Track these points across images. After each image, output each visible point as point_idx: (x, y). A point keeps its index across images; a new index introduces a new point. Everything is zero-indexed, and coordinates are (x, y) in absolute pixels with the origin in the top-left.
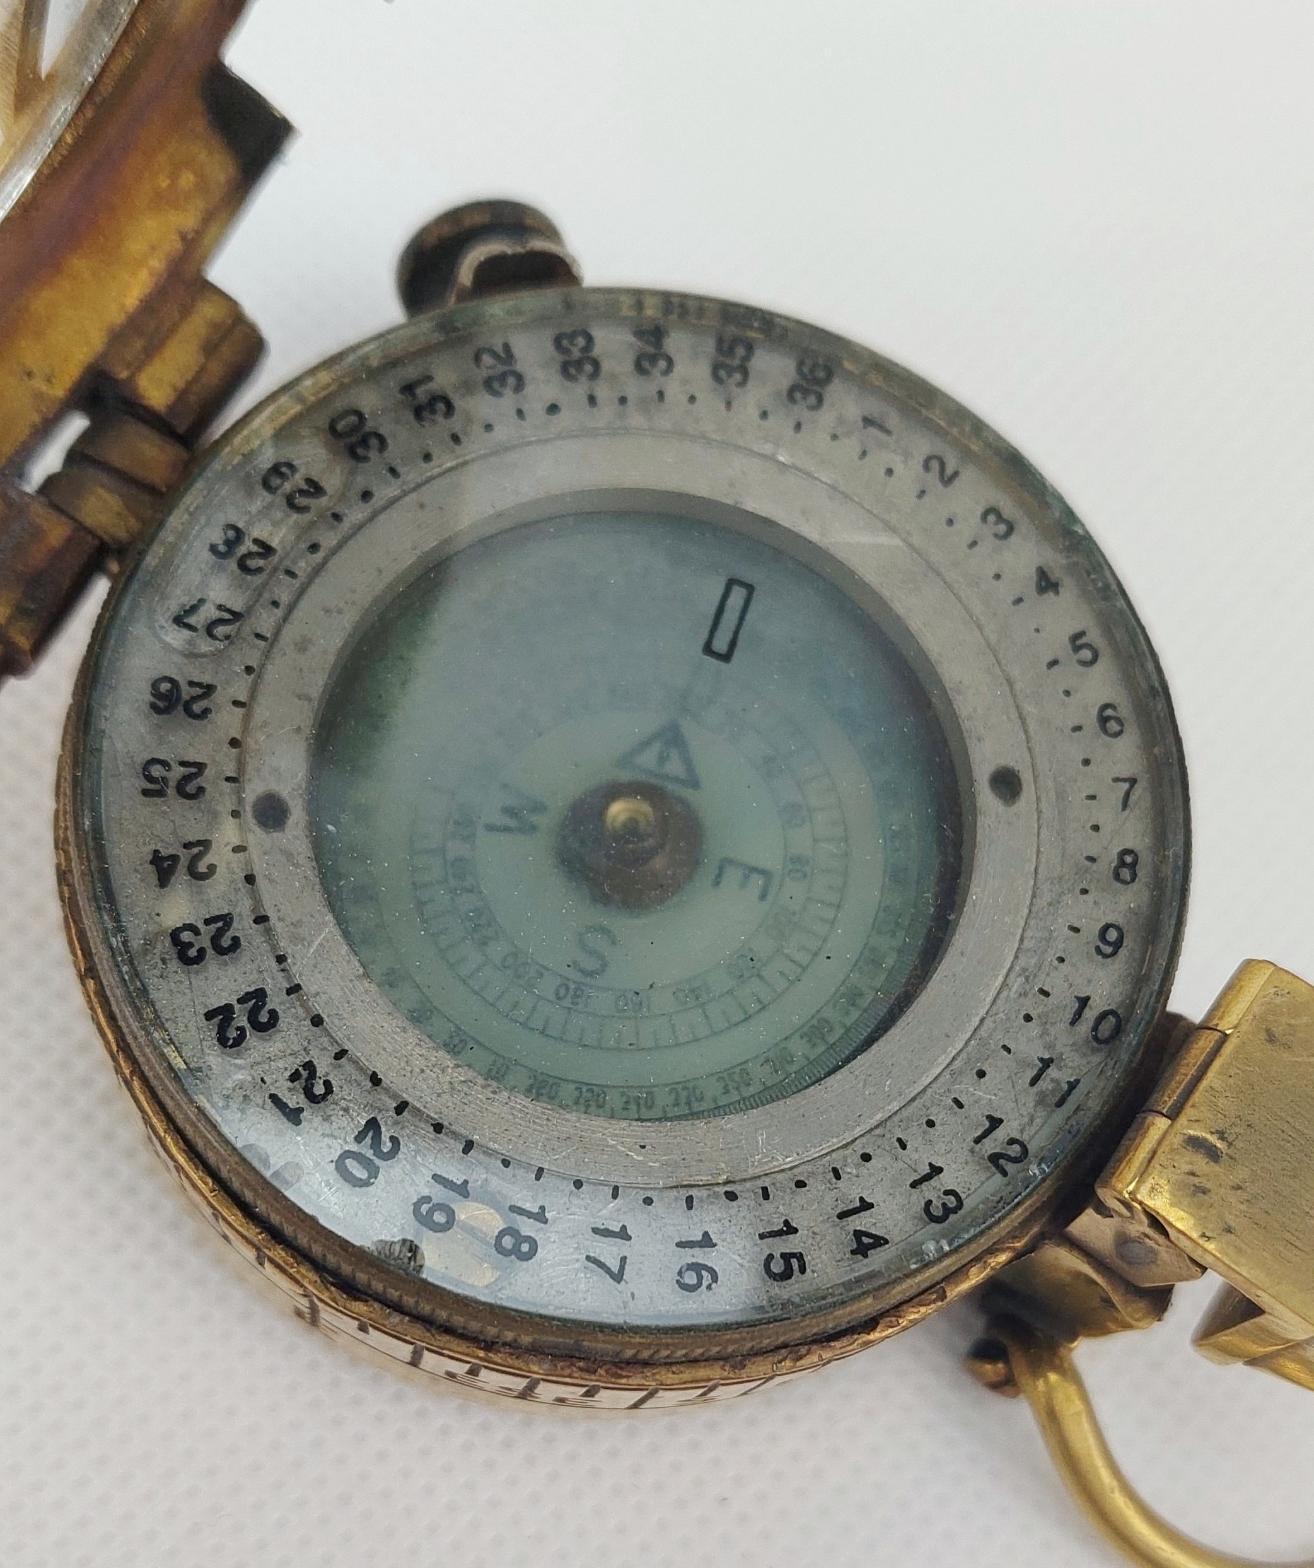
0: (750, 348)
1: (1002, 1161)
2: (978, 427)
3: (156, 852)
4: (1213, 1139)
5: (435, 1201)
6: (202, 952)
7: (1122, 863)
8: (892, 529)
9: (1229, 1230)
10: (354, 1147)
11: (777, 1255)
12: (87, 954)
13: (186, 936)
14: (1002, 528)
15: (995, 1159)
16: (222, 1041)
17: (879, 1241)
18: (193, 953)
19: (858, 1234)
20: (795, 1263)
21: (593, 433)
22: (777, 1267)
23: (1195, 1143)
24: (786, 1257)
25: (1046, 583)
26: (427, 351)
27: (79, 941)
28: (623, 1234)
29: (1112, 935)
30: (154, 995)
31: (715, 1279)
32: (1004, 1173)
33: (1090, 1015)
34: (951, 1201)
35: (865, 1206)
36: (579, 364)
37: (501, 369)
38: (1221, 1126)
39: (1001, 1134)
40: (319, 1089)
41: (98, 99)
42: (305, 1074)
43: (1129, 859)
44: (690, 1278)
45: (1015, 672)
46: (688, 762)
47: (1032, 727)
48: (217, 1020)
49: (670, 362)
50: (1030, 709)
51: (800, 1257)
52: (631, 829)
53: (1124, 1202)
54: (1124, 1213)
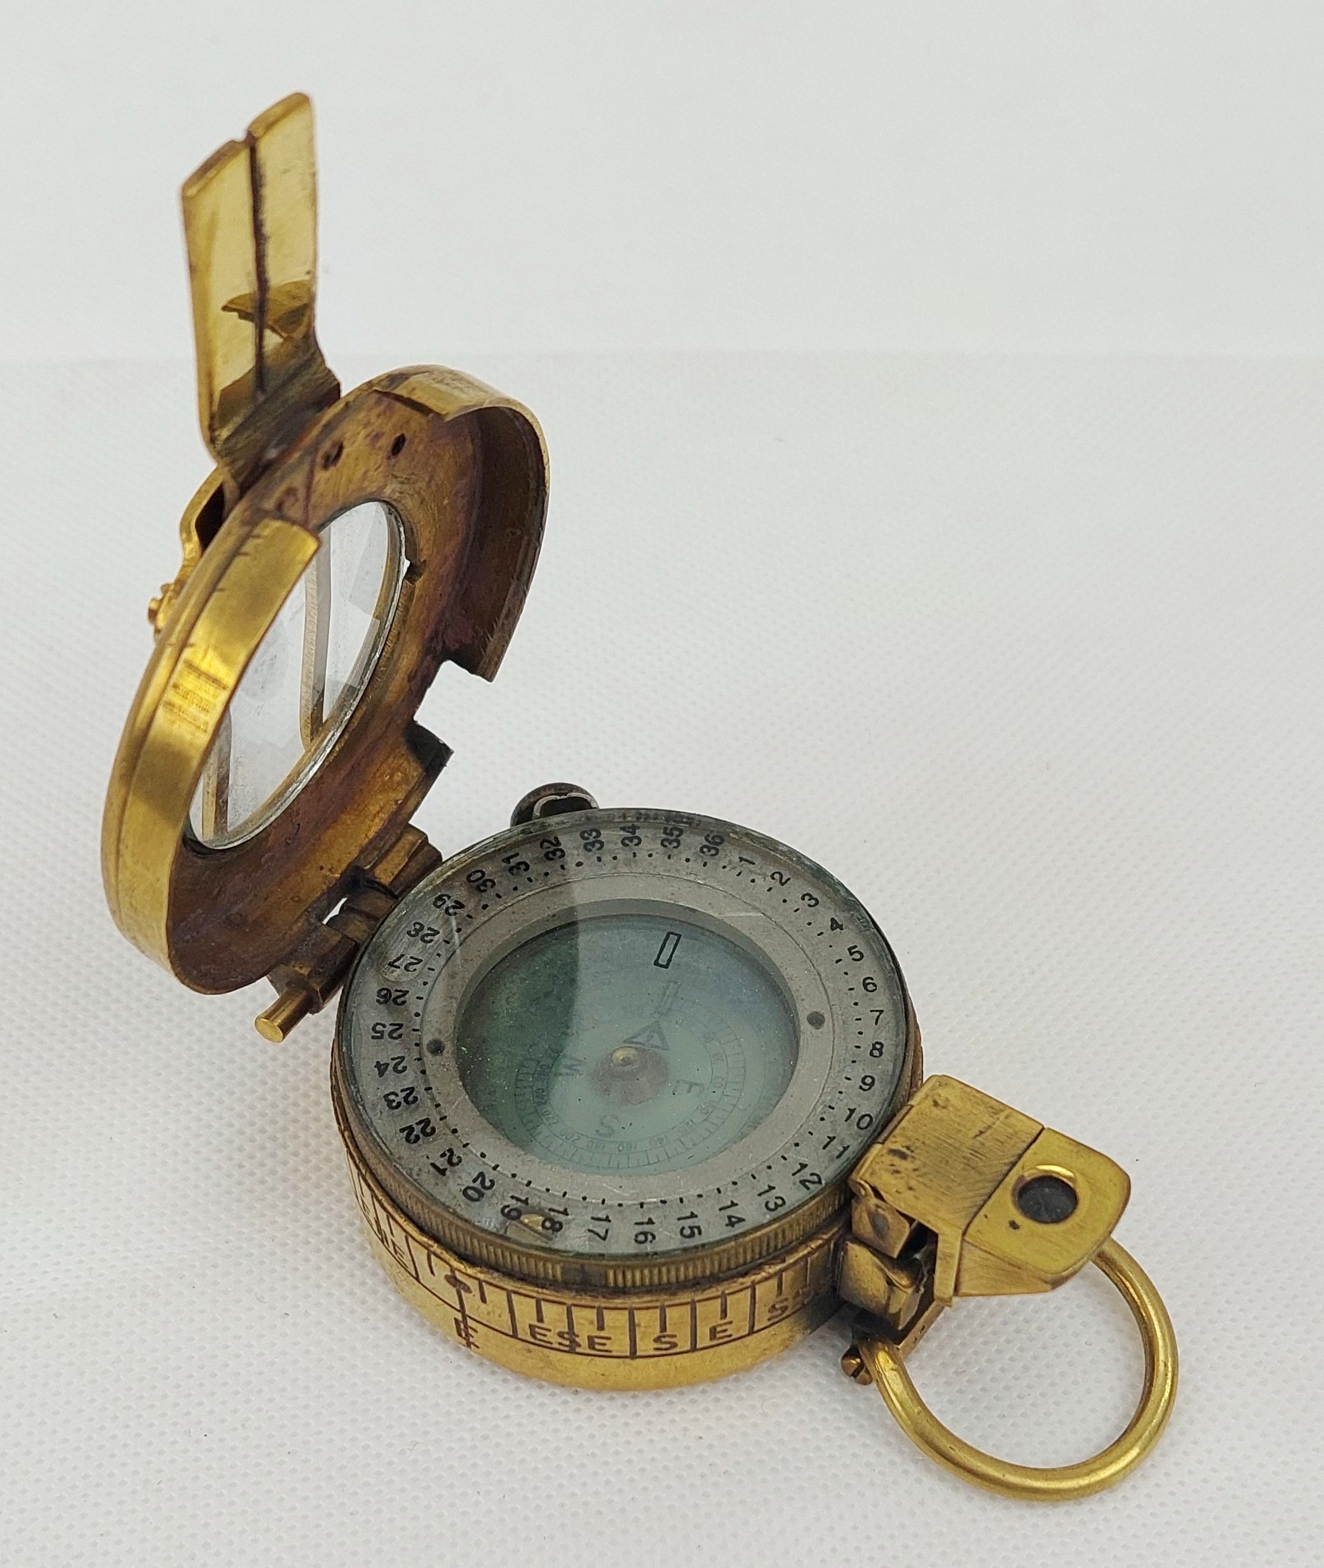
0: (681, 832)
1: (807, 1183)
2: (800, 858)
3: (378, 1062)
4: (904, 1150)
5: (511, 1207)
6: (399, 1104)
7: (874, 1048)
8: (755, 908)
9: (911, 1189)
10: (472, 1185)
11: (686, 1227)
12: (346, 1120)
13: (392, 1097)
14: (813, 902)
15: (803, 1182)
16: (408, 1139)
17: (741, 1220)
18: (394, 1104)
19: (730, 1217)
20: (696, 1231)
21: (602, 876)
22: (687, 1232)
23: (893, 1152)
24: (691, 1228)
25: (835, 925)
26: (517, 844)
27: (337, 1100)
28: (607, 1219)
29: (869, 1081)
30: (374, 1124)
31: (654, 1237)
32: (808, 1188)
33: (855, 1117)
34: (779, 1202)
35: (733, 1204)
36: (593, 844)
37: (552, 848)
38: (908, 1143)
39: (807, 1171)
40: (455, 1160)
41: (350, 730)
42: (448, 1154)
43: (878, 1046)
44: (641, 1238)
45: (821, 970)
46: (663, 1039)
47: (830, 992)
48: (406, 1132)
49: (640, 840)
50: (827, 984)
51: (698, 1228)
52: (626, 1062)
53: (860, 1184)
54: (863, 1192)
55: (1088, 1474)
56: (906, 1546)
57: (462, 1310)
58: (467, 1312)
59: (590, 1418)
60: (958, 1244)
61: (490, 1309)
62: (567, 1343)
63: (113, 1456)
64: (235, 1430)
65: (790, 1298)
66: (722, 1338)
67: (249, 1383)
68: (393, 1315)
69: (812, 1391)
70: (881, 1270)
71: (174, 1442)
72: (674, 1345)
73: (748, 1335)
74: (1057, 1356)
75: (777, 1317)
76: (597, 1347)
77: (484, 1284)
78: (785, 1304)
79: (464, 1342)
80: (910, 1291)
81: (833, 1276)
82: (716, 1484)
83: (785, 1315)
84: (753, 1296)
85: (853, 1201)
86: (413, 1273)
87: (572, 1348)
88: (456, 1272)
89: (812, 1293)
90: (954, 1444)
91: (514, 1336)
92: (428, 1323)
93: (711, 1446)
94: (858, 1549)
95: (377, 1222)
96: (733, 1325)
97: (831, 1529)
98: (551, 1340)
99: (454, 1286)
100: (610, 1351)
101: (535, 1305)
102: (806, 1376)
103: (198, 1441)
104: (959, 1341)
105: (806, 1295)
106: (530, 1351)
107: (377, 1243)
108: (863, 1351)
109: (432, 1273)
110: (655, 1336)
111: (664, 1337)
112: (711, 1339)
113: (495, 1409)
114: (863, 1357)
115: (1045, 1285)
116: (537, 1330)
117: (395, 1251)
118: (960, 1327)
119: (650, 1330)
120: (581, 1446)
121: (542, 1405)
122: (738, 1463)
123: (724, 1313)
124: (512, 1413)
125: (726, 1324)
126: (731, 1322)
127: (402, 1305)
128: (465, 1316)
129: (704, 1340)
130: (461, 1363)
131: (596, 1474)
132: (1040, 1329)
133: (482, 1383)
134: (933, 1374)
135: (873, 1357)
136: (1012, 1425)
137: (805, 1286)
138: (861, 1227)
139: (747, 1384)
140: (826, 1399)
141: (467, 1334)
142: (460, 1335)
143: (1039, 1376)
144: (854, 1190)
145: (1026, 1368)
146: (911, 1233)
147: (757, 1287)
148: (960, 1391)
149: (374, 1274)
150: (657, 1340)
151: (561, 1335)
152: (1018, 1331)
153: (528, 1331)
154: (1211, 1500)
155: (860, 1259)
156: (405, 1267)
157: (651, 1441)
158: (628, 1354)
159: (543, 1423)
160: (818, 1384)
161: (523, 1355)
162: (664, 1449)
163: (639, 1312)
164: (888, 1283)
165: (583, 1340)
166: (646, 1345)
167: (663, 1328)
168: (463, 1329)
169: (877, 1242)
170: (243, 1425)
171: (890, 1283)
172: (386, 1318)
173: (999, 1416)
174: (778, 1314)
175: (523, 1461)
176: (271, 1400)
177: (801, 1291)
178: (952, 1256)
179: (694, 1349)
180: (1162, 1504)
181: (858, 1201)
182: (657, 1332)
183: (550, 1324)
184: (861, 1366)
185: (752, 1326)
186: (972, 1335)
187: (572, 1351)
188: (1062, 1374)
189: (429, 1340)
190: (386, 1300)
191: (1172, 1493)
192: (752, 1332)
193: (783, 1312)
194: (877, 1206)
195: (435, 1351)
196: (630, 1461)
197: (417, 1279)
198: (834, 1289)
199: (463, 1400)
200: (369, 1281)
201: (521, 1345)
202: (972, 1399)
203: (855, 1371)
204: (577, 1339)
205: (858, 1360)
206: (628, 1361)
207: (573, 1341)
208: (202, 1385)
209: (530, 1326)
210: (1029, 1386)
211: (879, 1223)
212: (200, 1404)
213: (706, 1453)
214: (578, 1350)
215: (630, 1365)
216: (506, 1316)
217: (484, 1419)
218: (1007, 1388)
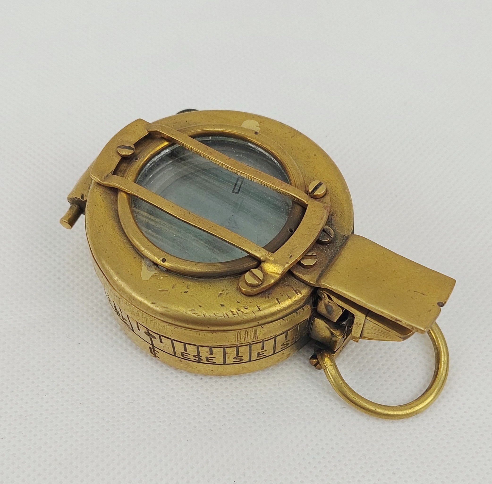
53: (322, 293)
54: (323, 296)
55: (410, 408)
56: (337, 444)
57: (152, 344)
58: (154, 345)
59: (207, 390)
60: (364, 320)
61: (164, 345)
62: (197, 359)
63: (6, 404)
64: (58, 393)
65: (290, 340)
66: (262, 356)
67: (64, 373)
68: (124, 345)
69: (300, 378)
70: (328, 328)
71: (32, 399)
72: (242, 360)
73: (273, 354)
74: (402, 364)
75: (284, 347)
76: (210, 361)
77: (161, 336)
78: (288, 342)
79: (153, 355)
80: (340, 337)
81: (308, 330)
82: (259, 418)
83: (288, 346)
84: (275, 341)
85: (319, 299)
86: (131, 328)
87: (199, 360)
88: (149, 331)
89: (300, 337)
90: (355, 396)
91: (175, 355)
92: (139, 348)
93: (257, 402)
94: (317, 445)
95: (115, 306)
96: (266, 352)
97: (306, 436)
98: (190, 358)
99: (149, 336)
100: (215, 362)
101: (183, 345)
102: (297, 372)
103: (42, 398)
104: (361, 357)
105: (297, 338)
106: (181, 361)
107: (116, 314)
108: (319, 357)
109: (139, 330)
110: (234, 357)
111: (238, 357)
112: (257, 357)
113: (167, 385)
114: (318, 359)
115: (400, 339)
116: (184, 354)
117: (123, 319)
118: (361, 350)
119: (232, 355)
120: (203, 402)
121: (187, 384)
122: (268, 409)
123: (263, 347)
124: (174, 387)
125: (263, 351)
126: (266, 351)
127: (128, 340)
128: (153, 347)
129: (254, 357)
130: (153, 366)
131: (209, 413)
132: (395, 352)
133: (162, 374)
134: (350, 371)
135: (323, 359)
136: (382, 393)
137: (297, 335)
138: (321, 309)
139: (272, 375)
140: (305, 381)
141: (155, 353)
142: (152, 353)
143: (394, 372)
144: (319, 295)
145: (388, 369)
146: (342, 314)
147: (277, 337)
148: (361, 378)
149: (116, 326)
150: (234, 358)
151: (194, 356)
152: (385, 353)
153: (181, 354)
154: (464, 425)
155: (320, 324)
156: (128, 326)
157: (232, 400)
158: (223, 363)
159: (187, 392)
160: (302, 375)
161: (179, 362)
162: (238, 403)
163: (228, 348)
164: (331, 333)
165: (204, 358)
166: (230, 360)
167: (238, 354)
168: (153, 351)
169: (328, 316)
170: (61, 391)
171: (332, 334)
172: (121, 346)
173: (376, 389)
174: (285, 346)
175: (179, 408)
176: (73, 381)
177: (295, 337)
178: (360, 324)
179: (250, 361)
180: (444, 426)
181: (321, 299)
182: (235, 355)
183: (190, 352)
184: (318, 363)
185: (275, 351)
186: (366, 354)
187: (199, 362)
188: (403, 371)
189: (140, 355)
190: (121, 338)
191: (448, 422)
192: (274, 353)
193: (287, 345)
194: (329, 302)
195: (142, 360)
196: (223, 408)
197: (133, 330)
198: (308, 334)
199: (154, 381)
200: (114, 330)
201: (177, 359)
202: (366, 382)
203: (315, 364)
204: (201, 358)
205: (317, 360)
206: (222, 365)
207: (199, 358)
208: (44, 374)
209: (181, 352)
210: (390, 376)
211: (329, 308)
212: (43, 382)
213: (255, 405)
214: (201, 361)
215: (223, 367)
216: (171, 348)
217: (163, 390)
218: (380, 377)
